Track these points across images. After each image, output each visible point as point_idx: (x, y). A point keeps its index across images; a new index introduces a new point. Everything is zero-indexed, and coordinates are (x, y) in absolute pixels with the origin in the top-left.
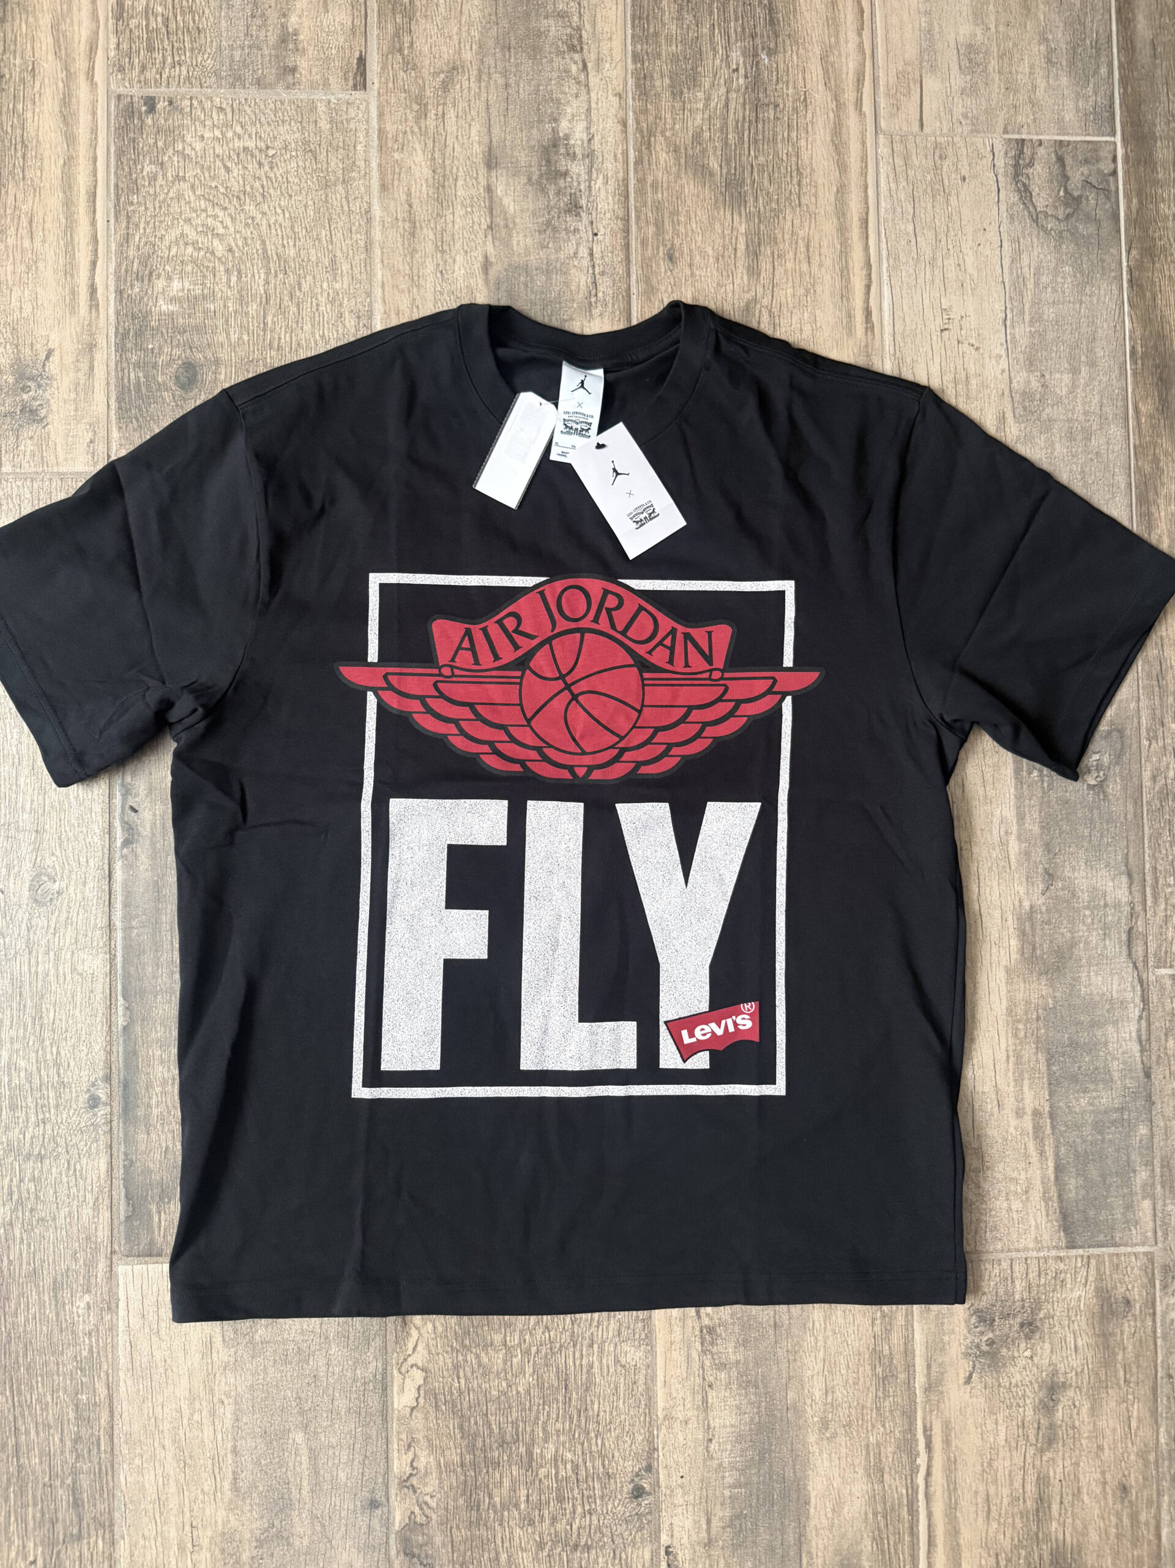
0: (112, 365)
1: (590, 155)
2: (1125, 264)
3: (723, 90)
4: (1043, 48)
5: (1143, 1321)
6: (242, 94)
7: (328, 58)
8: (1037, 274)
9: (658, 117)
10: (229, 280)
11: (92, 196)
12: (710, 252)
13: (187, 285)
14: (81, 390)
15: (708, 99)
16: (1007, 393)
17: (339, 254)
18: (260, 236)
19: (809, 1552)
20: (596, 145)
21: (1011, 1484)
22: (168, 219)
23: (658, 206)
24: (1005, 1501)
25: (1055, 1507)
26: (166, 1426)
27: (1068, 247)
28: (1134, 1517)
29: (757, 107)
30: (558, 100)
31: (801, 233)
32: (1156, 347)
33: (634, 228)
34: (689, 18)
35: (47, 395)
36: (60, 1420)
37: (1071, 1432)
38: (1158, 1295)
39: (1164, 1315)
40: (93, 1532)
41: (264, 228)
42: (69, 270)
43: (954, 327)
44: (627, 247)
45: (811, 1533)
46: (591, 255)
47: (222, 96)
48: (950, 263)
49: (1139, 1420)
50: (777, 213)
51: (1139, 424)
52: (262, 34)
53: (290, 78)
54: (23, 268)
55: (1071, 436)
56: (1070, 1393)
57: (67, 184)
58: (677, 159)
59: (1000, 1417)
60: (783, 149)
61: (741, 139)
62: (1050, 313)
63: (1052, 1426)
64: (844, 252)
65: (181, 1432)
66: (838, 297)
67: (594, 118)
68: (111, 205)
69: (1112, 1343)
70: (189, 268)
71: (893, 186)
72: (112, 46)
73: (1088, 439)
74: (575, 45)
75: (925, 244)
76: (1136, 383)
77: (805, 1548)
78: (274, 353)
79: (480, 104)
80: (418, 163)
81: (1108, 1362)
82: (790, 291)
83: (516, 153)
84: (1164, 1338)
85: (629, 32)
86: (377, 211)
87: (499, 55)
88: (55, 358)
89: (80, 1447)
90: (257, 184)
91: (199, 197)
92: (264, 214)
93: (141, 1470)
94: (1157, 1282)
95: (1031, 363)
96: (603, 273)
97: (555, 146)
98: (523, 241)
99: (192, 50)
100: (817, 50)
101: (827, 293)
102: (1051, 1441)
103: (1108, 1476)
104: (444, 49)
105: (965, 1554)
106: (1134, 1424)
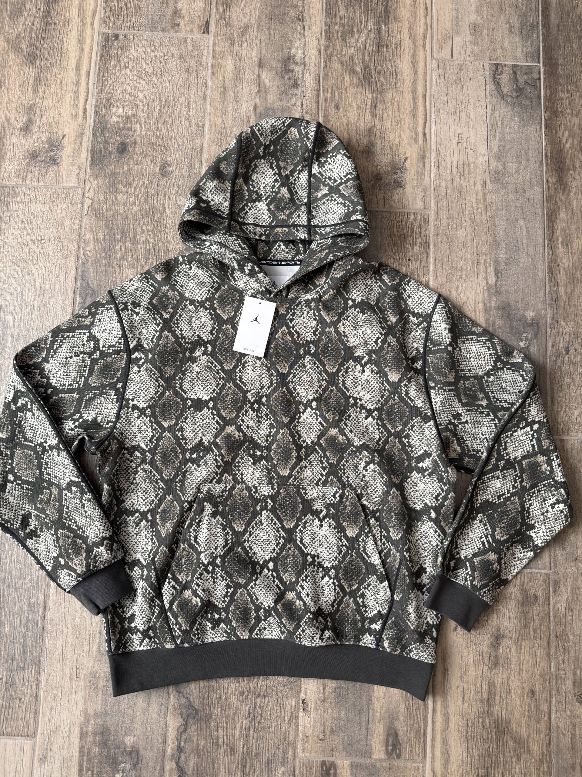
0: (90, 142)
1: (304, 64)
2: (543, 117)
3: (364, 39)
4: (508, 26)
5: (544, 607)
6: (156, 34)
7: (193, 21)
8: (503, 120)
9: (335, 49)
10: (143, 109)
11: (88, 73)
12: (355, 105)
13: (125, 111)
14: (77, 152)
15: (357, 42)
16: (487, 171)
17: (192, 100)
18: (159, 92)
19: (373, 709)
20: (307, 59)
21: (476, 684)
22: (120, 84)
23: (333, 86)
24: (472, 694)
25: (497, 698)
26: (69, 618)
27: (517, 109)
28: (538, 707)
29: (379, 46)
30: (291, 41)
31: (396, 99)
32: (557, 154)
33: (321, 95)
34: (350, 9)
35: (61, 153)
36: (21, 610)
37: (506, 660)
38: (551, 594)
39: (554, 606)
40: (30, 667)
41: (160, 88)
42: (76, 103)
43: (463, 141)
44: (318, 102)
45: (374, 699)
46: (302, 105)
47: (147, 34)
48: (463, 115)
49: (541, 658)
50: (385, 90)
51: (548, 187)
52: (166, 11)
53: (177, 28)
54: (56, 101)
55: (516, 191)
56: (506, 640)
57: (78, 68)
58: (342, 66)
59: (471, 649)
60: (389, 64)
61: (371, 59)
62: (508, 137)
63: (497, 656)
64: (415, 108)
65: (76, 621)
66: (411, 127)
67: (307, 48)
68: (96, 77)
69: (528, 618)
70: (127, 104)
71: (438, 81)
72: (103, 13)
73: (524, 192)
74: (300, 18)
75: (452, 105)
76: (547, 169)
77: (371, 707)
78: (160, 140)
79: (258, 42)
80: (229, 64)
81: (525, 627)
82: (390, 123)
83: (272, 62)
84: (555, 617)
85: (324, 14)
86: (210, 83)
87: (267, 22)
88: (66, 139)
89: (29, 624)
90: (159, 70)
91: (133, 75)
92: (161, 82)
93: (55, 638)
94: (551, 589)
95: (499, 158)
96: (307, 113)
97: (289, 59)
98: (272, 98)
99: (136, 16)
100: (407, 24)
101: (406, 124)
102: (496, 664)
103: (525, 685)
104: (243, 18)
105: (452, 718)
106: (538, 660)
